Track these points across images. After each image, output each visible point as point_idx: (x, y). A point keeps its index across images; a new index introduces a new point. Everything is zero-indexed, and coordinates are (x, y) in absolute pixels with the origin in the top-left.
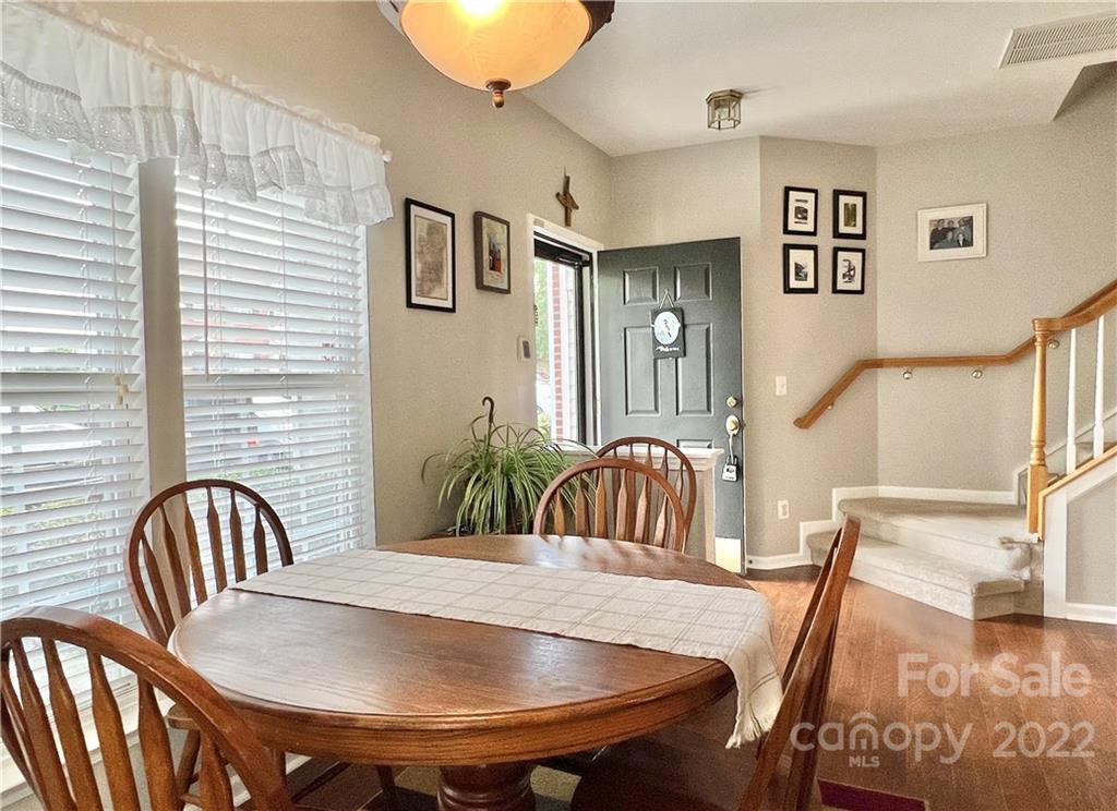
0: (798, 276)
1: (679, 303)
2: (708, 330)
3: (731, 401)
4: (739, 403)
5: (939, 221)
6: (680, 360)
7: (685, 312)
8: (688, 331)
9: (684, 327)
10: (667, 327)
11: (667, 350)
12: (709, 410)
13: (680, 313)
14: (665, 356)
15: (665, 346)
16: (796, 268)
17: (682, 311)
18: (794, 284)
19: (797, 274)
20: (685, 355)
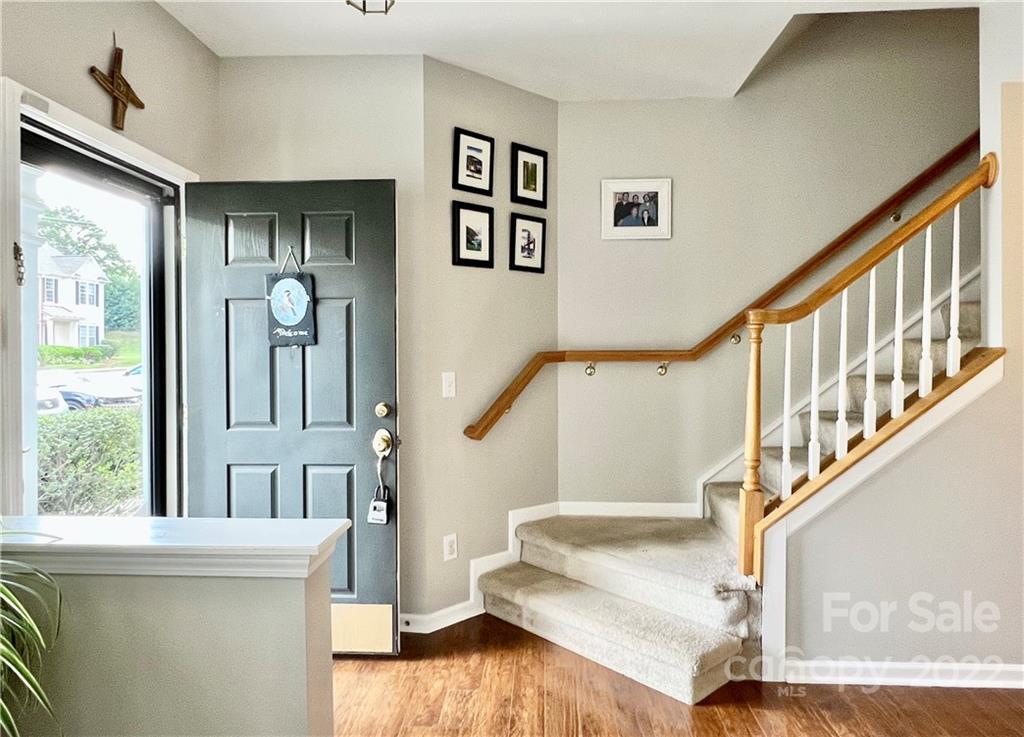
0: (470, 245)
1: (309, 267)
2: (349, 308)
3: (381, 410)
4: (392, 411)
5: (624, 194)
6: (308, 349)
7: (317, 280)
8: (321, 310)
9: (315, 301)
10: (290, 301)
11: (289, 334)
12: (349, 420)
13: (309, 281)
14: (286, 343)
15: (287, 328)
16: (468, 233)
17: (313, 278)
18: (465, 254)
19: (468, 241)
20: (316, 343)
